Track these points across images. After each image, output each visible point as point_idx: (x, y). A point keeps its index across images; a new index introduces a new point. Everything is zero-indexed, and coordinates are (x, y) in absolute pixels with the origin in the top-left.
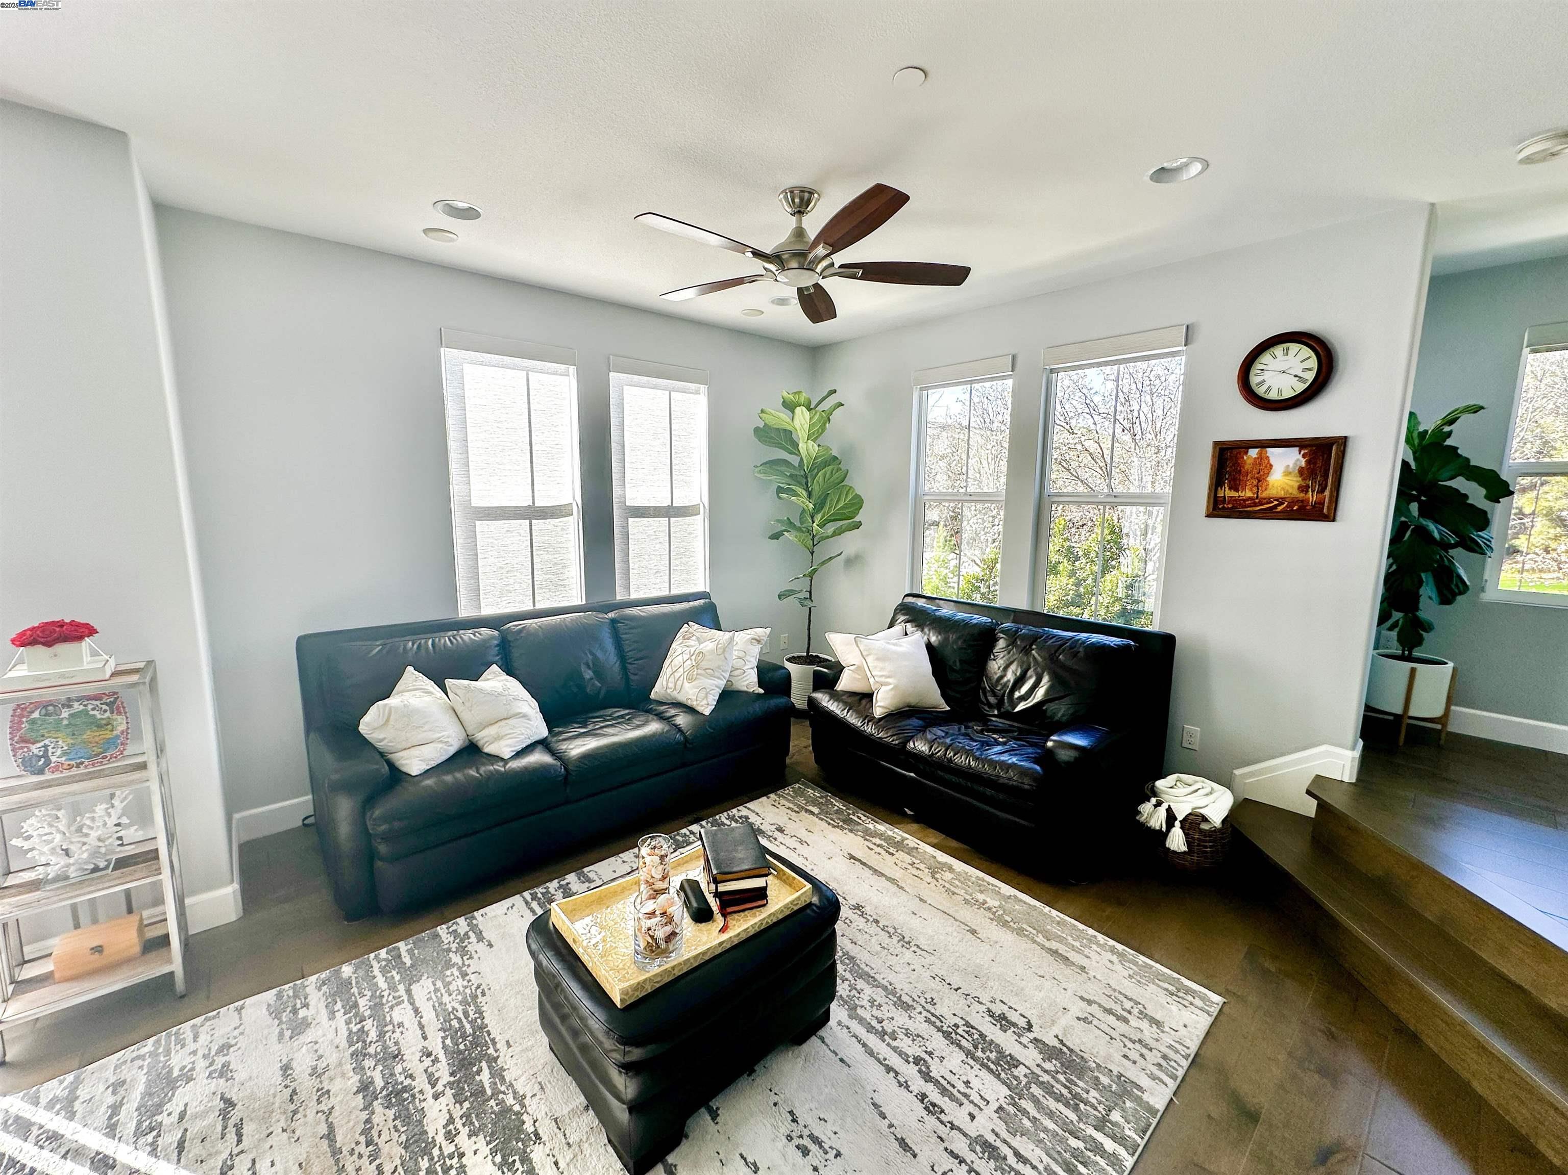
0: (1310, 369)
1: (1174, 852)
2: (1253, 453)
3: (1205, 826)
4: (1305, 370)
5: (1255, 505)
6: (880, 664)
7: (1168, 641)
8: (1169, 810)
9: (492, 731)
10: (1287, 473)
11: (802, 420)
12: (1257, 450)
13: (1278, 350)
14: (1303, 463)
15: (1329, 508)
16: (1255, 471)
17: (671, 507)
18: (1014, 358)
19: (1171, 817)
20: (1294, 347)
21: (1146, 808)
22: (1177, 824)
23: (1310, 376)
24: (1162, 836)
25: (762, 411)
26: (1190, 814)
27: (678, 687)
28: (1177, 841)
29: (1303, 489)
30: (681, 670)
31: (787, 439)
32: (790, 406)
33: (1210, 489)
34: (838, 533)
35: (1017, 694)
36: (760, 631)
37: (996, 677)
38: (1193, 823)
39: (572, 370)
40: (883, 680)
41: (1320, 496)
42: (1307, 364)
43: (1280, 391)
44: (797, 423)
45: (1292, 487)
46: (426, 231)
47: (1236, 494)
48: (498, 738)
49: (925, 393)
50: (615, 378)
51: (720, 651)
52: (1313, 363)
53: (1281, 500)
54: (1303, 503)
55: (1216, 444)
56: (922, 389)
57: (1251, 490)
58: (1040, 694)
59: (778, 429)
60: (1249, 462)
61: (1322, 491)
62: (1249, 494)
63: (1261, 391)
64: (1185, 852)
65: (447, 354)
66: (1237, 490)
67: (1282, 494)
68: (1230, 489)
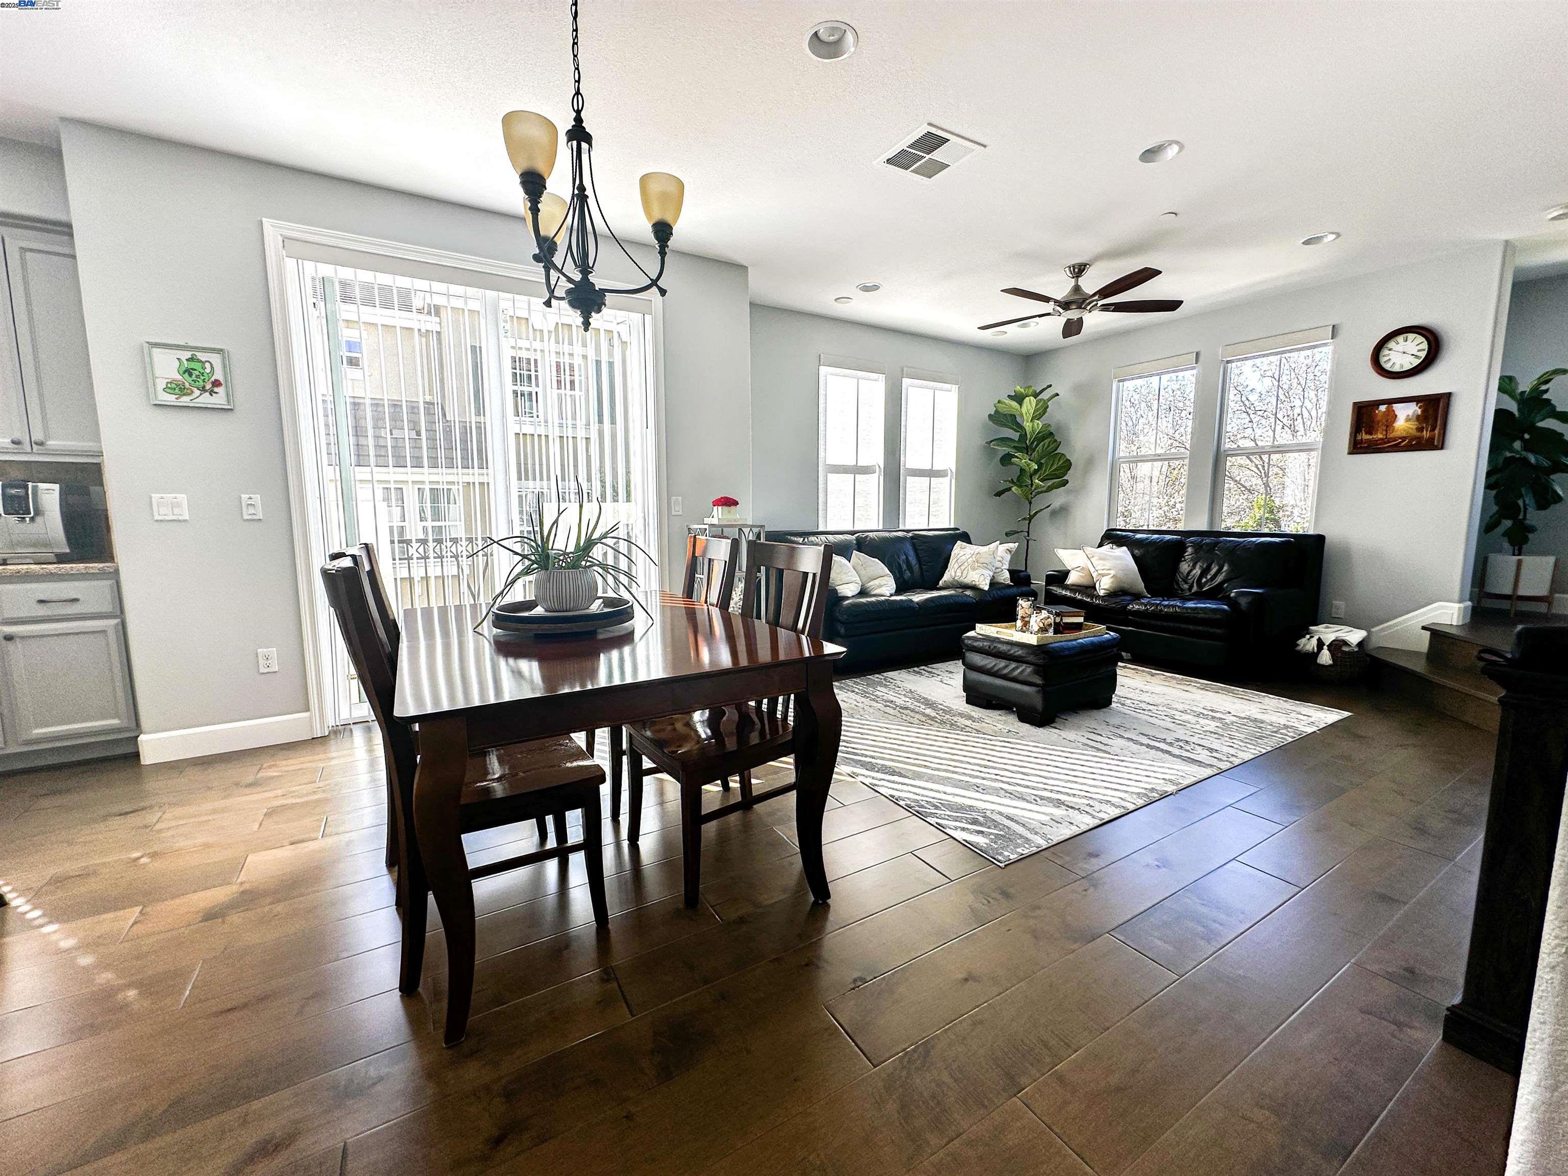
0: (1424, 350)
1: (1323, 666)
2: (1383, 408)
3: (1345, 649)
4: (1419, 351)
5: (1386, 443)
6: (1102, 562)
7: (1320, 540)
8: (1319, 640)
9: (876, 582)
10: (1408, 419)
11: (1029, 405)
12: (1386, 406)
13: (1400, 339)
14: (1419, 412)
15: (1438, 441)
16: (1384, 421)
17: (931, 470)
18: (1198, 354)
19: (1320, 644)
20: (1411, 336)
21: (1302, 642)
22: (1325, 647)
23: (1423, 354)
24: (1315, 655)
25: (999, 402)
26: (1334, 641)
27: (964, 575)
28: (1325, 658)
29: (1420, 429)
30: (966, 564)
31: (1012, 421)
32: (1019, 398)
33: (1351, 435)
34: (1049, 489)
35: (1204, 580)
36: (1011, 545)
37: (1187, 571)
38: (1337, 646)
39: (882, 377)
40: (1105, 572)
41: (1432, 433)
42: (1421, 347)
43: (1402, 366)
44: (1024, 410)
45: (1412, 429)
46: (836, 300)
47: (1371, 437)
48: (880, 586)
49: (1121, 384)
50: (906, 382)
51: (991, 553)
52: (1425, 346)
53: (1404, 438)
54: (1419, 439)
55: (1355, 404)
56: (1119, 381)
57: (1382, 433)
58: (1220, 578)
59: (1005, 415)
60: (1380, 414)
61: (1433, 430)
62: (1380, 436)
63: (1387, 366)
64: (1330, 666)
65: (823, 370)
66: (1371, 434)
67: (1404, 434)
68: (1366, 433)
